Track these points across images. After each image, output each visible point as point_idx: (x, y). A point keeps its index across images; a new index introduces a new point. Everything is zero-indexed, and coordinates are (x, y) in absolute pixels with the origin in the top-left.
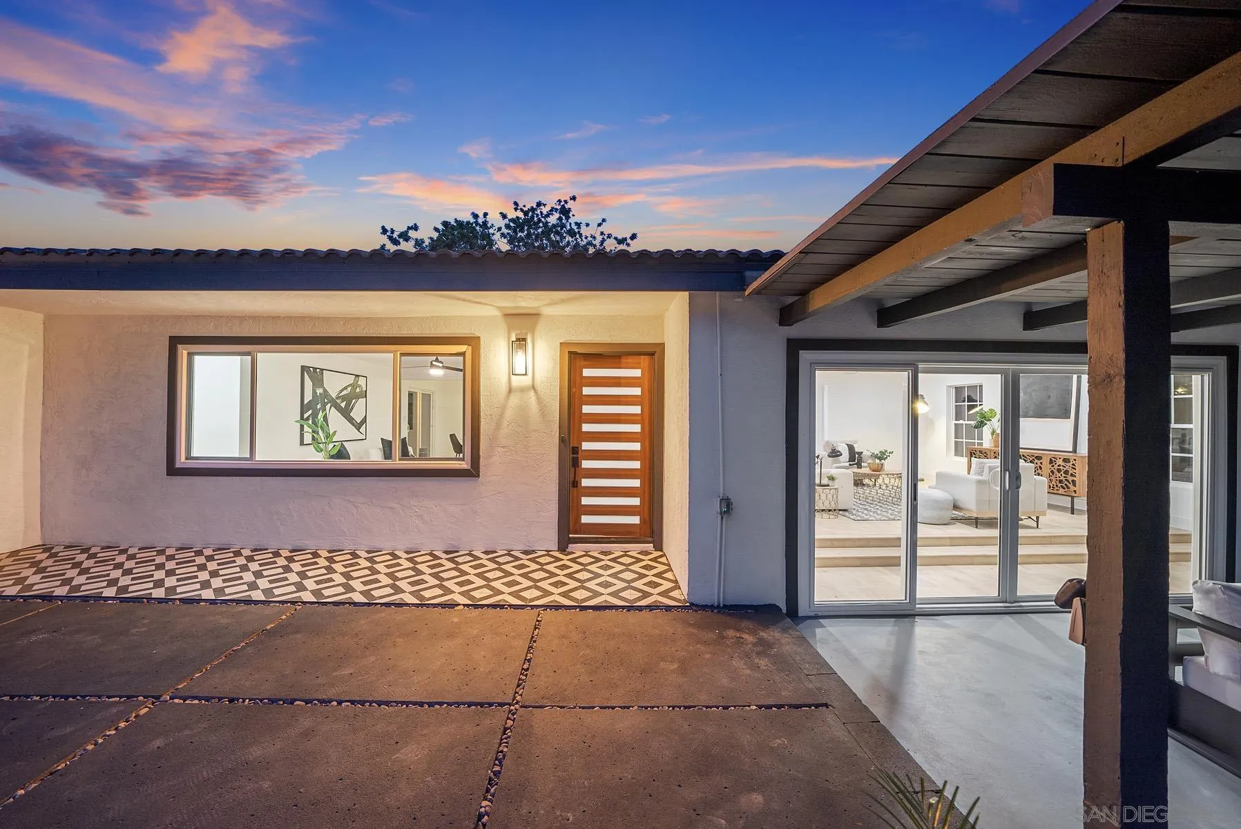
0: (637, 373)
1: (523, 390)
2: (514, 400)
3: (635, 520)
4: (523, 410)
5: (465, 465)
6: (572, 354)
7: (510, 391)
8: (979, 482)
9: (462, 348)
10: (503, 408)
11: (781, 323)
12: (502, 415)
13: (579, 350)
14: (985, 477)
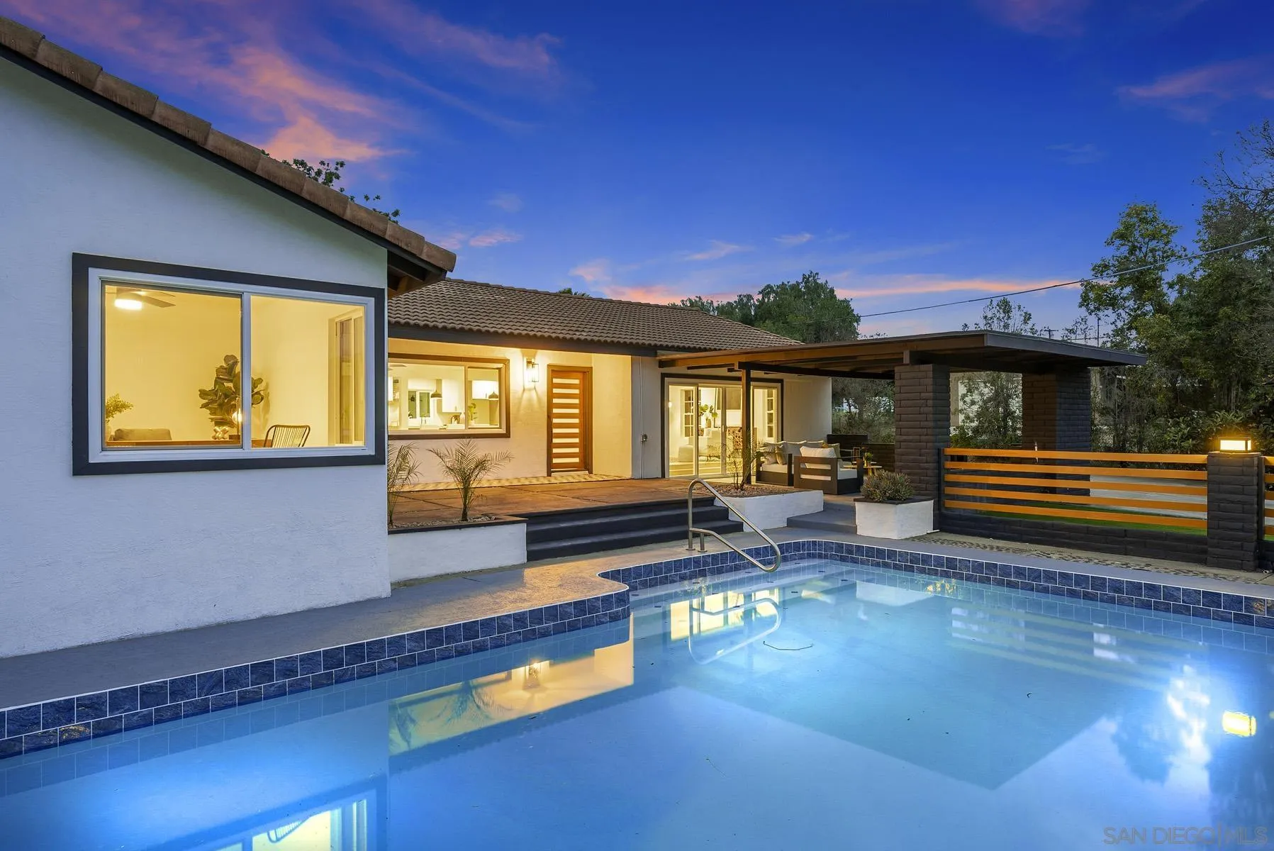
0: (577, 382)
1: (530, 390)
2: (526, 395)
3: (577, 460)
4: (530, 400)
5: (503, 431)
6: (553, 371)
7: (524, 390)
8: (709, 439)
9: (500, 365)
10: (521, 399)
11: (660, 367)
12: (520, 403)
13: (555, 369)
14: (710, 436)
